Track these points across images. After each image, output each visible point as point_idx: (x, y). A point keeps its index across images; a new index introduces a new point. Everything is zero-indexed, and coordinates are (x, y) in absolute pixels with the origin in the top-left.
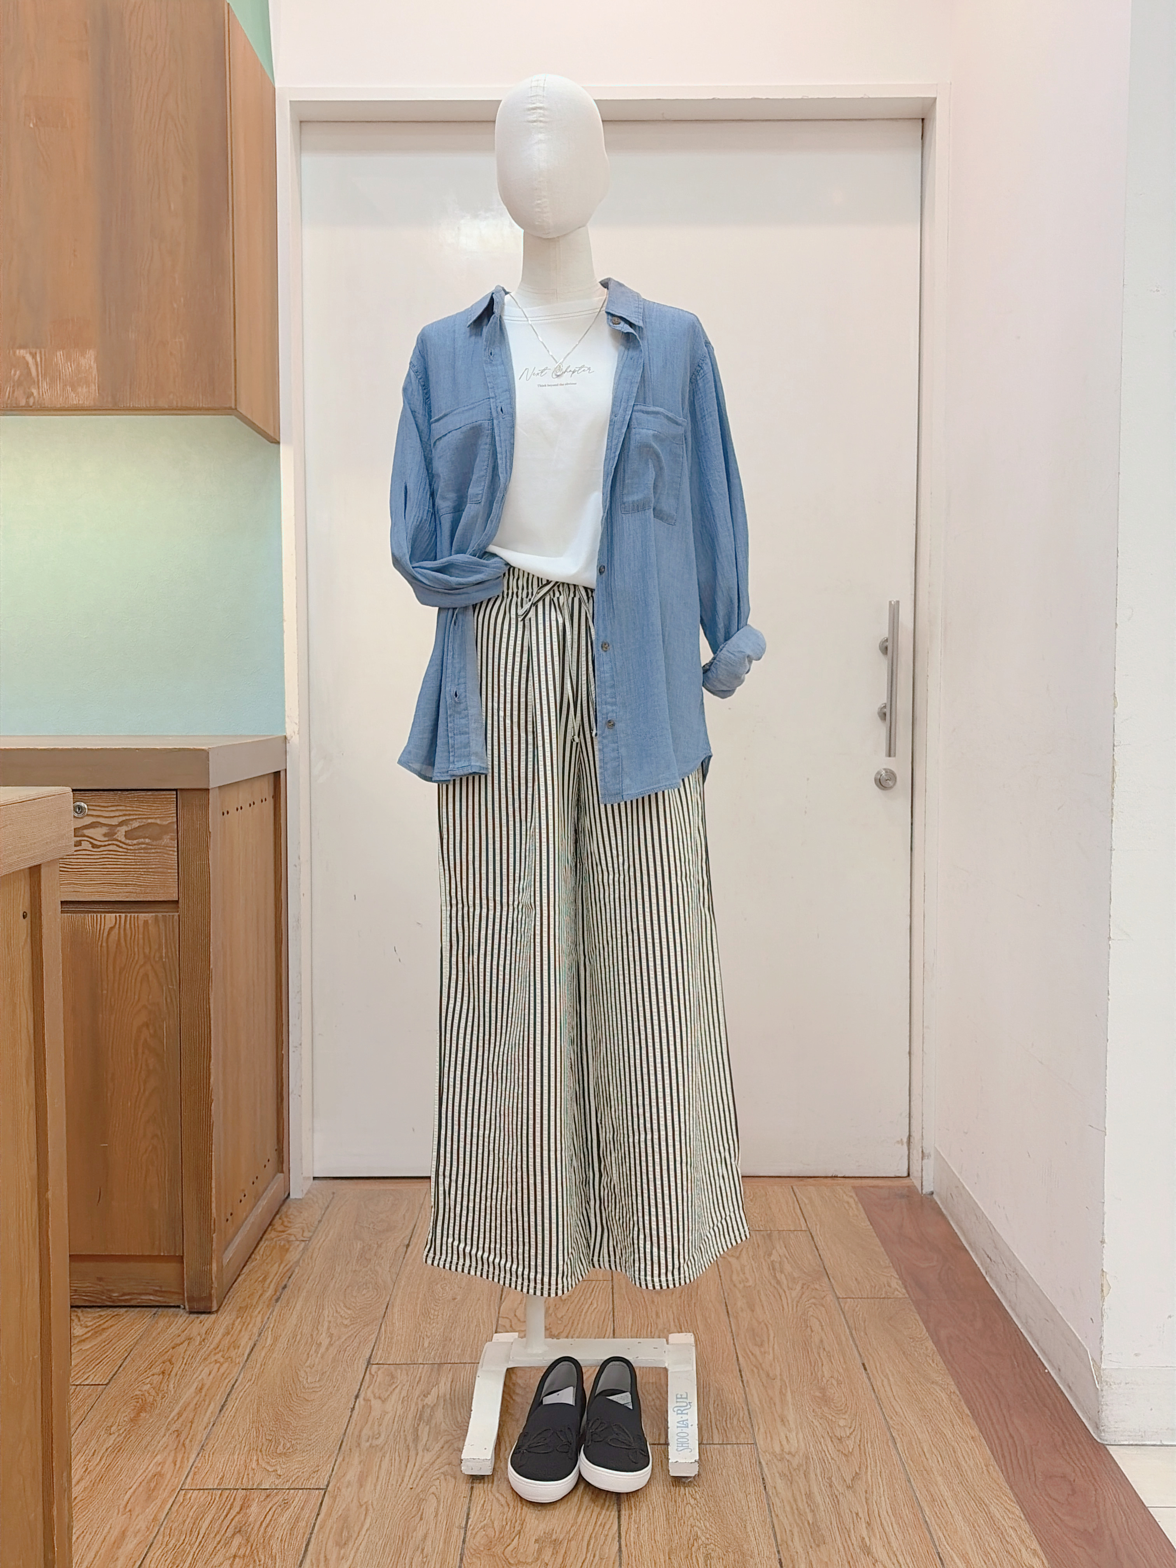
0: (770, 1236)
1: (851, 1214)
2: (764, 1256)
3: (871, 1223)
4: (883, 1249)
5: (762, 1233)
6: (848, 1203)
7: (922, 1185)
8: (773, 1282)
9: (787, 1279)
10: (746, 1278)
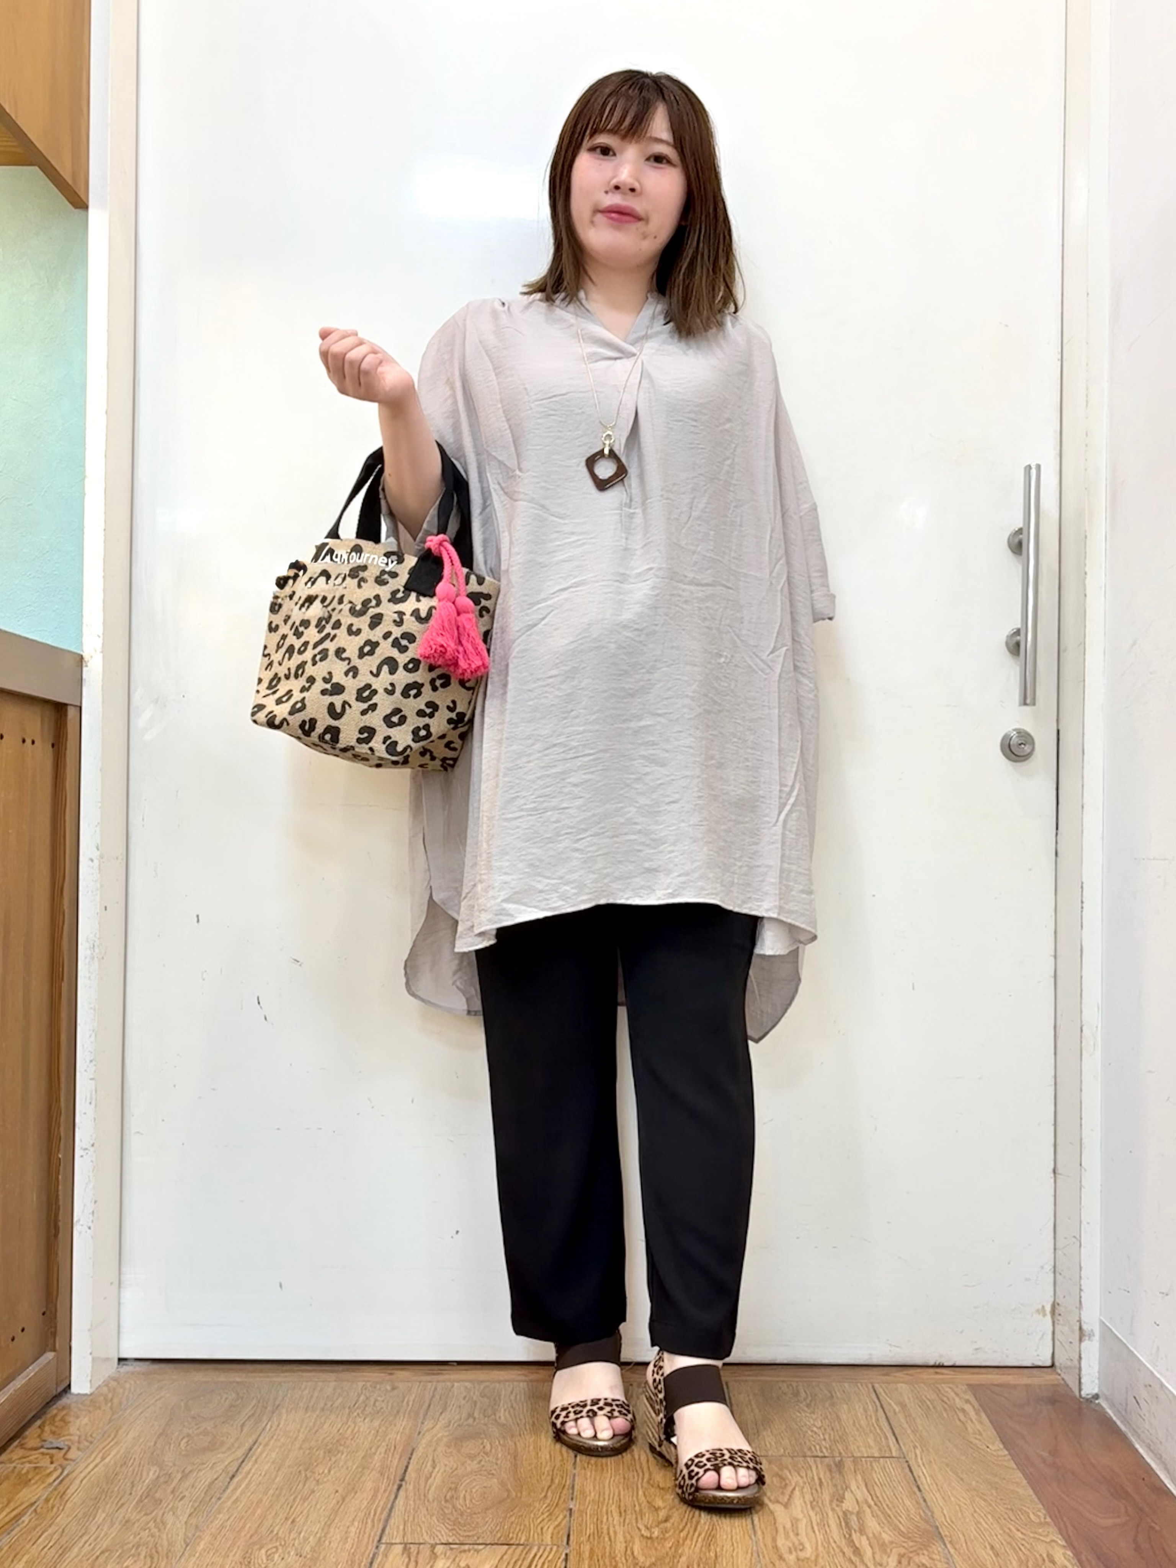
0: (840, 1465)
1: (970, 1430)
2: (831, 1502)
3: (1006, 1447)
4: (1031, 1492)
5: (827, 1460)
6: (963, 1410)
7: (1080, 1382)
8: (848, 1552)
9: (871, 1547)
10: (801, 1544)
